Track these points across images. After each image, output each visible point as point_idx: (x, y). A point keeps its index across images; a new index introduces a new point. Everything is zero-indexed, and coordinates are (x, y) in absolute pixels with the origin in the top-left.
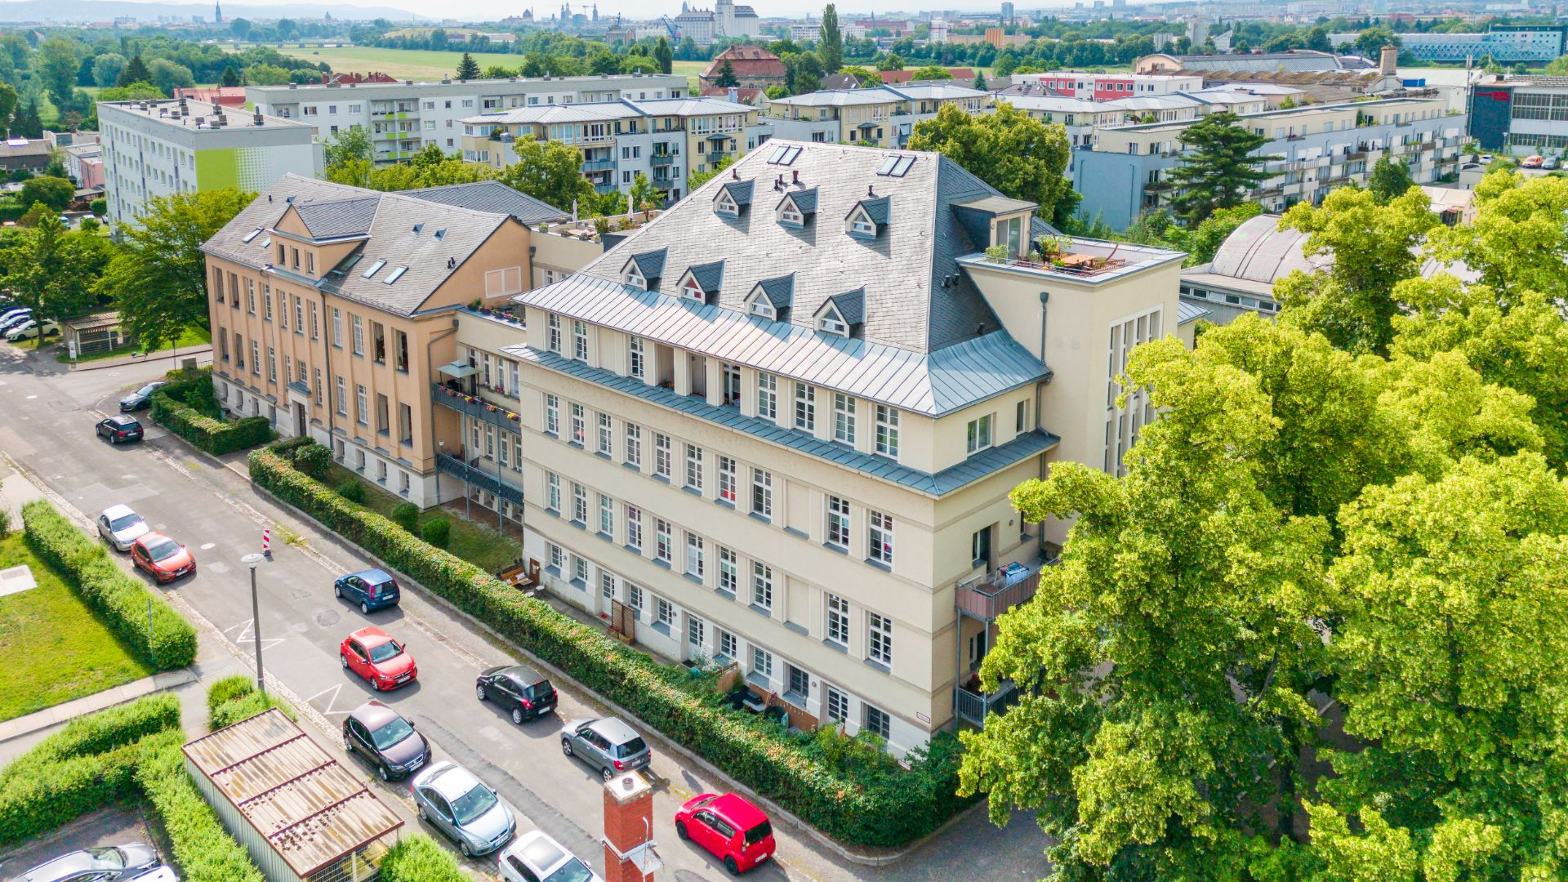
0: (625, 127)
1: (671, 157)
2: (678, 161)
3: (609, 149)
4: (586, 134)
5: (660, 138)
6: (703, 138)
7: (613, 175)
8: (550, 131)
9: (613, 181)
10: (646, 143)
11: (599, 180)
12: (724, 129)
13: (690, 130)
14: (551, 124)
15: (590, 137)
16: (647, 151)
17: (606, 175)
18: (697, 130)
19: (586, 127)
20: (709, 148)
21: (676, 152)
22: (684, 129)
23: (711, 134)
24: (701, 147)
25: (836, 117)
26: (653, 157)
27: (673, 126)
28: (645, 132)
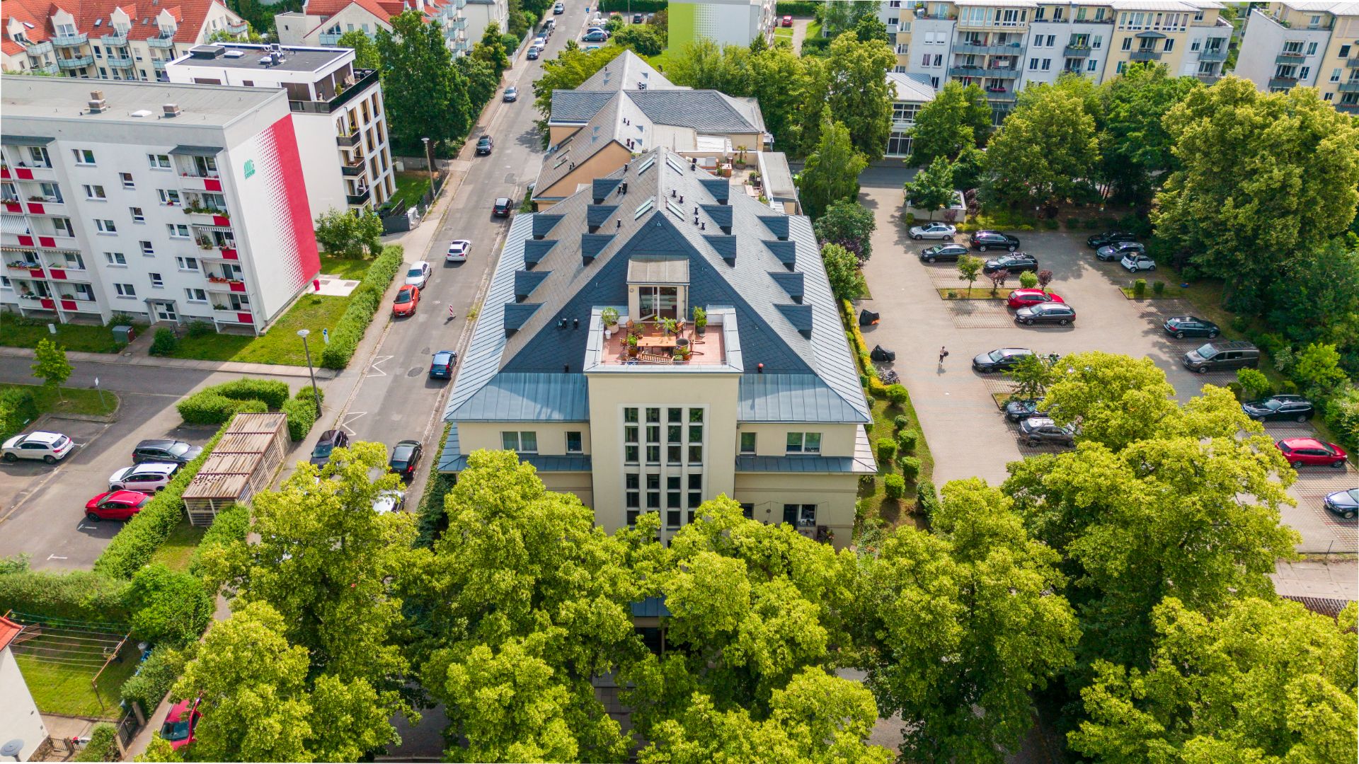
0: (1049, 14)
1: (1090, 49)
2: (1096, 55)
3: (1020, 35)
4: (998, 18)
5: (1081, 29)
6: (1131, 34)
7: (1020, 60)
8: (962, 13)
9: (1019, 66)
10: (1063, 33)
11: (1007, 63)
12: (1161, 26)
13: (1118, 24)
14: (962, 6)
15: (1002, 21)
16: (1062, 40)
17: (1014, 60)
18: (1126, 25)
19: (999, 13)
20: (1136, 46)
21: (1097, 45)
22: (1113, 22)
23: (1143, 30)
24: (1127, 44)
25: (1330, 28)
26: (1067, 47)
27: (1105, 17)
28: (1066, 21)
